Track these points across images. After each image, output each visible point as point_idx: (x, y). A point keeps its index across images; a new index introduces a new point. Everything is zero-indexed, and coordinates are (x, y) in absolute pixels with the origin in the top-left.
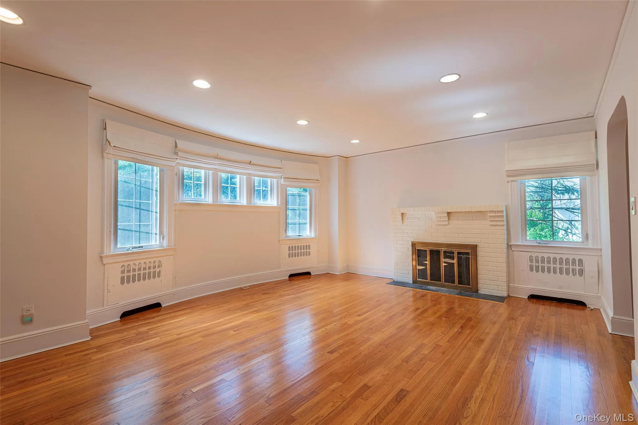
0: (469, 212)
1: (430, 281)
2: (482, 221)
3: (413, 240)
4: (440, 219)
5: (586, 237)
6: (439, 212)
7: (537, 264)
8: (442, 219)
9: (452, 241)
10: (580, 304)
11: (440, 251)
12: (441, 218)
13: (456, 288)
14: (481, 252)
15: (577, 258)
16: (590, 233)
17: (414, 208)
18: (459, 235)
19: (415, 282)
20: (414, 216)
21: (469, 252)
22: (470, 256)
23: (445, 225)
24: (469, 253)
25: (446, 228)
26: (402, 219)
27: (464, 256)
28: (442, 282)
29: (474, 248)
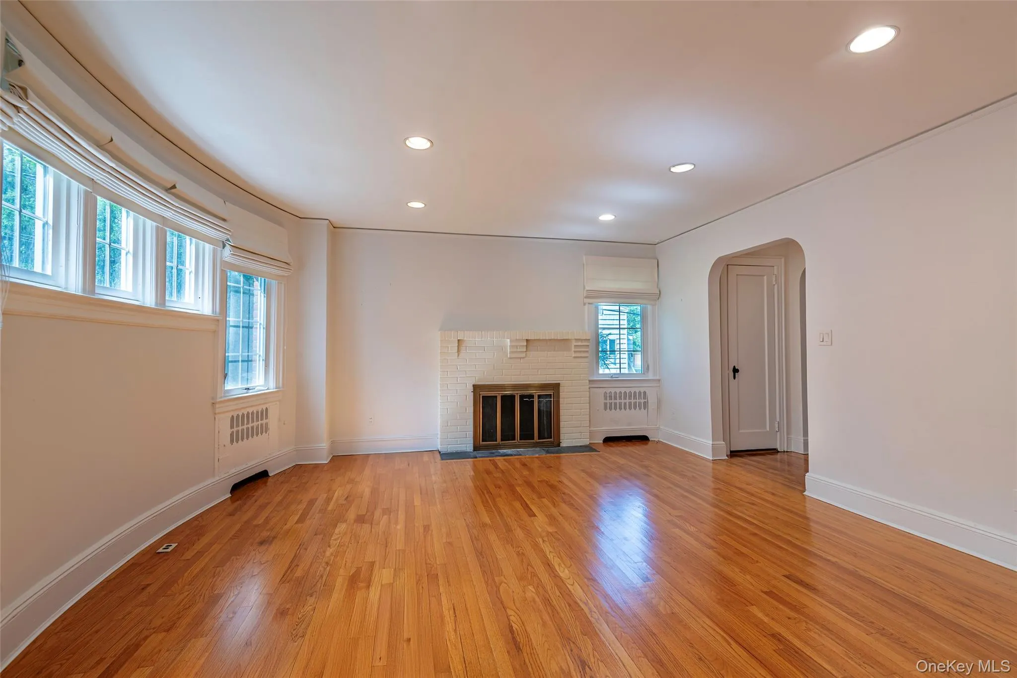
0: (550, 340)
1: (501, 443)
2: (565, 352)
3: (474, 383)
4: (515, 350)
5: (646, 367)
6: (517, 339)
7: (610, 401)
8: (518, 350)
9: (530, 380)
10: (644, 439)
11: (515, 396)
12: (517, 348)
13: (536, 445)
14: (564, 392)
15: (642, 390)
16: (651, 363)
17: (481, 332)
18: (538, 371)
19: (476, 448)
20: (475, 344)
21: (551, 393)
22: (552, 399)
23: (521, 358)
24: (551, 395)
25: (522, 362)
26: (459, 351)
27: (544, 400)
28: (516, 441)
29: (556, 387)
